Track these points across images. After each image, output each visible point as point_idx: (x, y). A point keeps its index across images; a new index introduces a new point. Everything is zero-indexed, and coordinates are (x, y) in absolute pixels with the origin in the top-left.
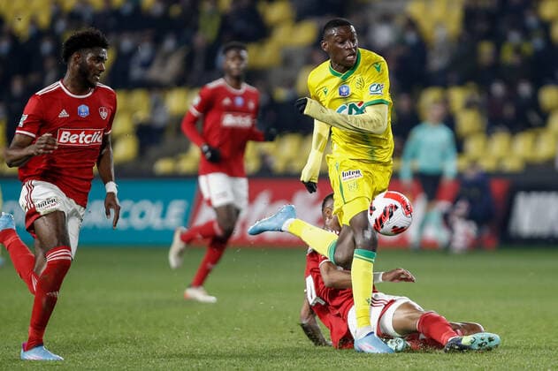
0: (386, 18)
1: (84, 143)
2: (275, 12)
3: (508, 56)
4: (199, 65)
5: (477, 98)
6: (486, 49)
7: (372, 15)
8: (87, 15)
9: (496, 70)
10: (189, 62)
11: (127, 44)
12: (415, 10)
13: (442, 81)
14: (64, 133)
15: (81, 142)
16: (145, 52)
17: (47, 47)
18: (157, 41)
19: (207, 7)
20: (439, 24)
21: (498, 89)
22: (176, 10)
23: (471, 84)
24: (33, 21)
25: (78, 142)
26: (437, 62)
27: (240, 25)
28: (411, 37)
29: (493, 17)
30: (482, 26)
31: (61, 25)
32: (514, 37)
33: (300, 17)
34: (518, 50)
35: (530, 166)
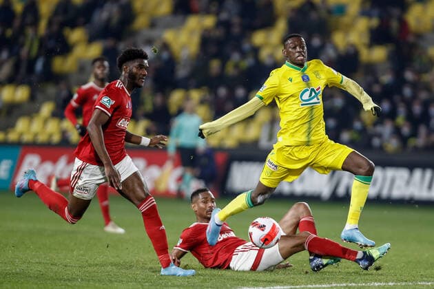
0: (149, 42)
3: (230, 70)
4: (23, 70)
5: (208, 97)
6: (215, 65)
9: (221, 79)
10: (17, 67)
13: (185, 85)
20: (184, 46)
21: (222, 92)
23: (205, 88)
26: (182, 72)
27: (51, 44)
28: (165, 55)
29: (220, 43)
30: (213, 49)
32: (236, 57)
33: (91, 40)
34: (236, 66)
35: (242, 145)
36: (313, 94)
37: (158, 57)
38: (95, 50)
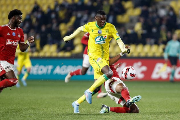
0: (163, 7)
1: (14, 45)
2: (128, 5)
7: (158, 6)
8: (66, 5)
11: (79, 15)
12: (173, 4)
14: (9, 41)
15: (13, 44)
16: (85, 17)
17: (53, 15)
18: (89, 14)
19: (105, 3)
22: (95, 4)
24: (49, 7)
25: (12, 44)
27: (116, 9)
28: (171, 13)
31: (58, 9)
33: (135, 6)
36: (102, 39)
37: (168, 14)
38: (137, 12)
